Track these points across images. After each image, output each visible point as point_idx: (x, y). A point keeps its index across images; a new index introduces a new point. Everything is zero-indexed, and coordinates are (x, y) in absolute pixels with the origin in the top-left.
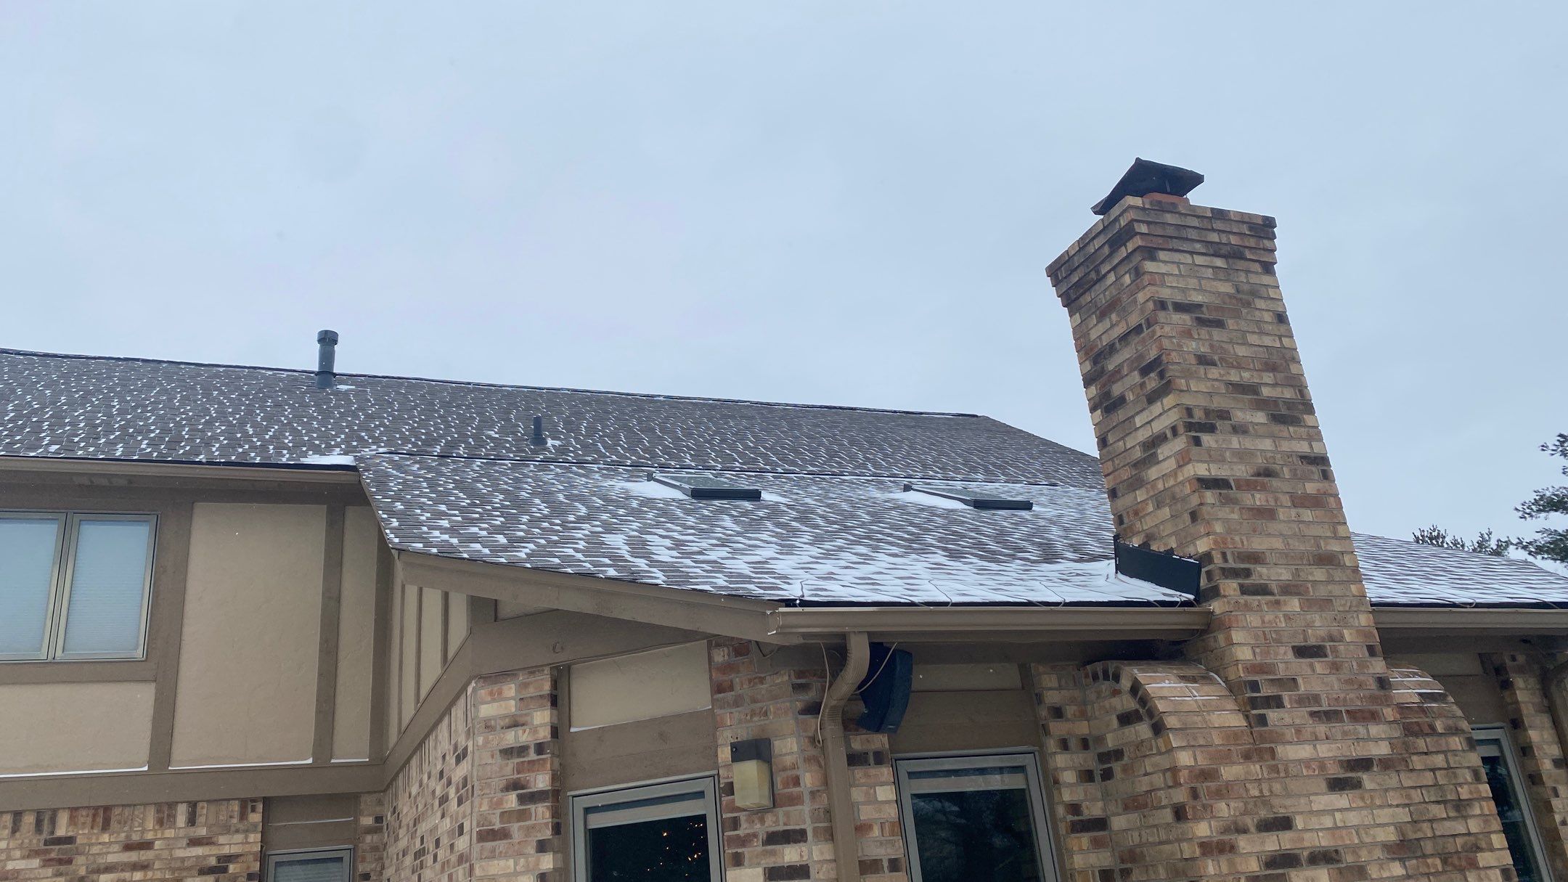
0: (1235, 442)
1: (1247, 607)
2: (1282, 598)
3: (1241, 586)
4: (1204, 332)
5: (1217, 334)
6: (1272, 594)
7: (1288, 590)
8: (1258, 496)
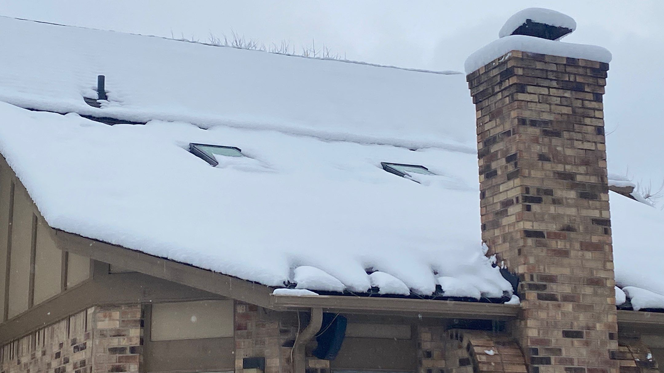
0: (552, 209)
1: (540, 307)
2: (562, 303)
3: (538, 294)
4: (546, 140)
5: (555, 141)
6: (556, 300)
7: (566, 298)
8: (559, 243)
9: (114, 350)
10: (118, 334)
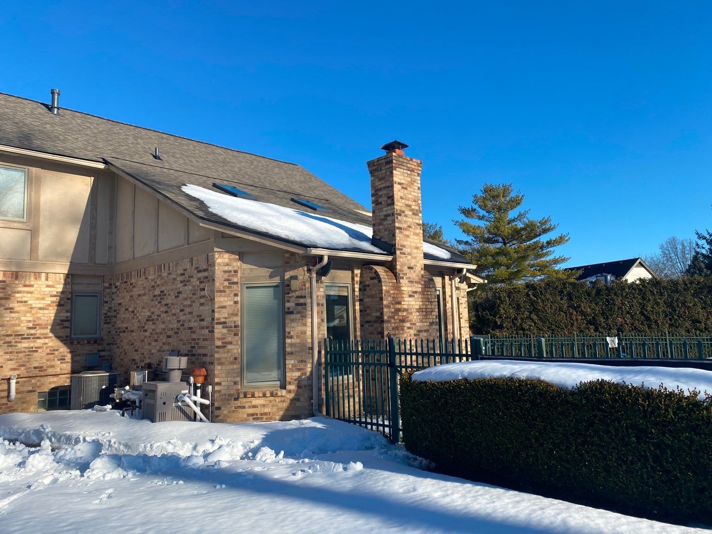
0: (405, 219)
1: (401, 257)
3: (401, 252)
4: (403, 190)
5: (406, 191)
6: (406, 255)
7: (409, 254)
8: (407, 232)
9: (225, 272)
10: (227, 265)
